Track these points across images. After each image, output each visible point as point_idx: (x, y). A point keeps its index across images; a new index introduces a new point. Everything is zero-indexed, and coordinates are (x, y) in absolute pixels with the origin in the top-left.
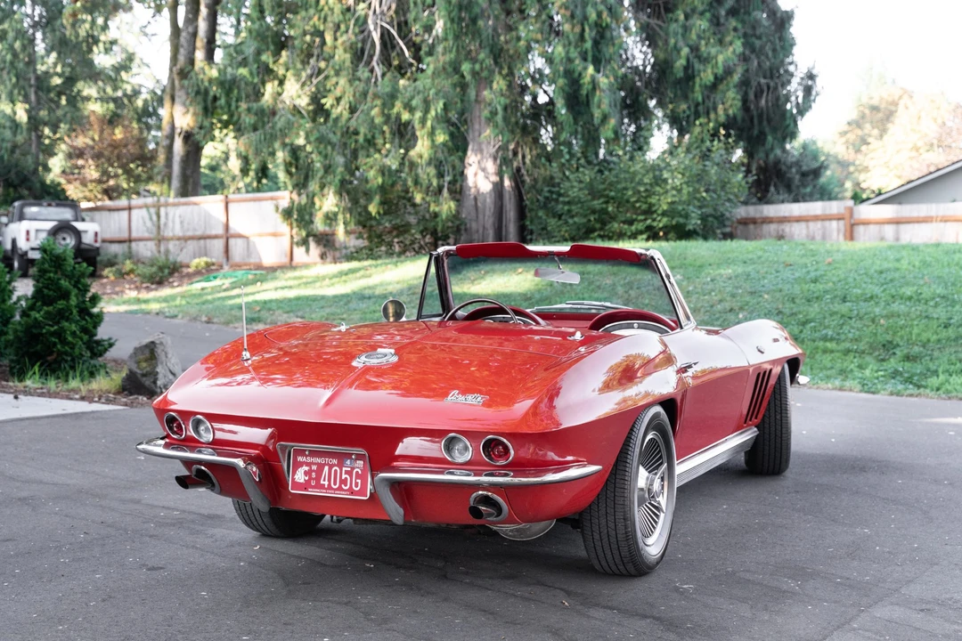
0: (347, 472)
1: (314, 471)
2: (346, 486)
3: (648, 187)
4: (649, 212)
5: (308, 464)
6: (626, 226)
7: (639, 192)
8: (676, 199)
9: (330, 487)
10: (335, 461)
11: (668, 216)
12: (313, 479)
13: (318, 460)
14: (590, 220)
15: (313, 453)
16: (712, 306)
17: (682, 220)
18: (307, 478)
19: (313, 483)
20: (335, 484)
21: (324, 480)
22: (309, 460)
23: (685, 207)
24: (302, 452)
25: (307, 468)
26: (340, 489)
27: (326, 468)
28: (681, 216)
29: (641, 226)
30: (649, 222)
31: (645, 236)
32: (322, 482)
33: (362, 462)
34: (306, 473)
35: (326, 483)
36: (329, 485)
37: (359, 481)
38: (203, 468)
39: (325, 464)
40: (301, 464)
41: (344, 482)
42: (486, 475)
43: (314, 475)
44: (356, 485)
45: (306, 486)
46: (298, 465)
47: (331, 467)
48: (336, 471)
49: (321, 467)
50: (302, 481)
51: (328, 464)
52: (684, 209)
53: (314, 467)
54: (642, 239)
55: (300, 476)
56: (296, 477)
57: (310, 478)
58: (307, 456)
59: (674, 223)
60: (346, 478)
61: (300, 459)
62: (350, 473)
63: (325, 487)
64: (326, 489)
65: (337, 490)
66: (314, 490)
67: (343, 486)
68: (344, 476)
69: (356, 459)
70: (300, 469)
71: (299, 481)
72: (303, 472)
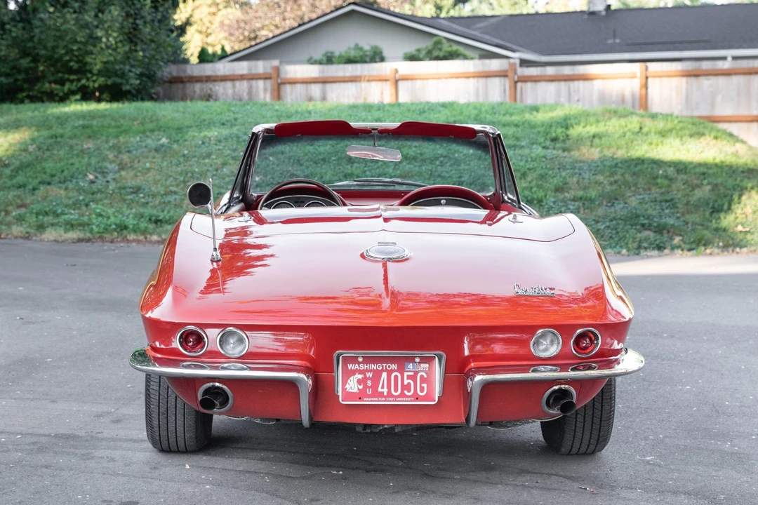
0: (409, 377)
1: (369, 378)
2: (409, 391)
5: (360, 372)
9: (390, 394)
10: (394, 367)
12: (369, 387)
13: (374, 367)
15: (367, 360)
18: (361, 387)
19: (369, 392)
20: (396, 390)
21: (383, 387)
22: (363, 367)
24: (354, 360)
25: (360, 376)
26: (402, 395)
27: (384, 375)
32: (380, 390)
33: (427, 365)
34: (359, 382)
35: (385, 390)
36: (389, 392)
37: (425, 385)
38: (217, 384)
39: (382, 371)
40: (353, 373)
41: (408, 387)
42: (572, 370)
43: (369, 383)
44: (422, 389)
45: (360, 395)
46: (348, 374)
47: (389, 373)
48: (396, 377)
49: (377, 374)
50: (355, 390)
51: (386, 370)
53: (369, 375)
55: (353, 385)
56: (347, 386)
57: (366, 387)
58: (359, 363)
60: (409, 384)
61: (351, 367)
62: (413, 378)
63: (385, 394)
64: (385, 397)
65: (398, 396)
66: (371, 399)
67: (406, 392)
68: (406, 382)
69: (420, 363)
70: (351, 378)
71: (351, 391)
72: (355, 381)
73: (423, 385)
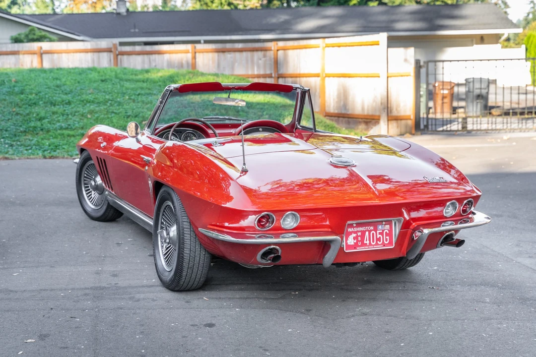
0: (380, 233)
1: (359, 236)
2: (380, 242)
5: (354, 232)
10: (372, 228)
12: (359, 241)
13: (362, 229)
15: (359, 225)
18: (355, 241)
19: (360, 244)
20: (373, 242)
21: (366, 241)
22: (356, 229)
24: (351, 226)
25: (354, 235)
26: (377, 244)
27: (367, 233)
32: (365, 242)
33: (389, 226)
34: (354, 238)
35: (368, 242)
36: (370, 243)
37: (388, 237)
38: (274, 247)
39: (366, 231)
40: (351, 233)
41: (379, 239)
43: (359, 239)
44: (386, 240)
45: (355, 246)
46: (348, 234)
47: (370, 232)
48: (373, 234)
49: (363, 233)
50: (353, 243)
51: (368, 230)
53: (359, 234)
55: (351, 241)
56: (348, 242)
57: (358, 241)
58: (354, 227)
60: (380, 237)
61: (350, 230)
62: (381, 234)
63: (368, 244)
64: (368, 246)
65: (375, 245)
66: (362, 248)
67: (378, 242)
68: (378, 236)
69: (385, 225)
70: (350, 237)
71: (350, 244)
72: (352, 238)
73: (387, 237)
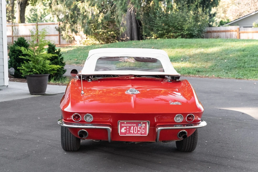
0: (139, 128)
1: (128, 128)
2: (139, 132)
3: (182, 23)
4: (182, 29)
5: (125, 126)
6: (175, 34)
7: (179, 24)
8: (190, 26)
9: (134, 133)
10: (135, 125)
11: (188, 31)
12: (128, 131)
13: (129, 125)
14: (164, 32)
15: (127, 123)
16: (216, 58)
17: (192, 32)
20: (136, 132)
22: (126, 125)
23: (193, 28)
25: (125, 128)
27: (132, 127)
28: (191, 31)
29: (179, 34)
30: (182, 32)
31: (180, 37)
32: (131, 132)
34: (125, 129)
37: (144, 130)
38: (83, 130)
40: (123, 127)
44: (143, 132)
45: (125, 133)
46: (121, 127)
47: (134, 127)
48: (136, 128)
49: (130, 127)
50: (124, 132)
52: (192, 29)
53: (128, 127)
54: (180, 38)
55: (123, 130)
58: (125, 124)
59: (189, 33)
60: (139, 130)
70: (123, 128)
71: (122, 132)
72: (124, 129)
